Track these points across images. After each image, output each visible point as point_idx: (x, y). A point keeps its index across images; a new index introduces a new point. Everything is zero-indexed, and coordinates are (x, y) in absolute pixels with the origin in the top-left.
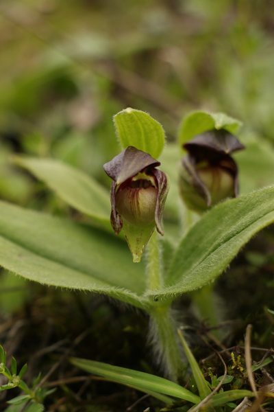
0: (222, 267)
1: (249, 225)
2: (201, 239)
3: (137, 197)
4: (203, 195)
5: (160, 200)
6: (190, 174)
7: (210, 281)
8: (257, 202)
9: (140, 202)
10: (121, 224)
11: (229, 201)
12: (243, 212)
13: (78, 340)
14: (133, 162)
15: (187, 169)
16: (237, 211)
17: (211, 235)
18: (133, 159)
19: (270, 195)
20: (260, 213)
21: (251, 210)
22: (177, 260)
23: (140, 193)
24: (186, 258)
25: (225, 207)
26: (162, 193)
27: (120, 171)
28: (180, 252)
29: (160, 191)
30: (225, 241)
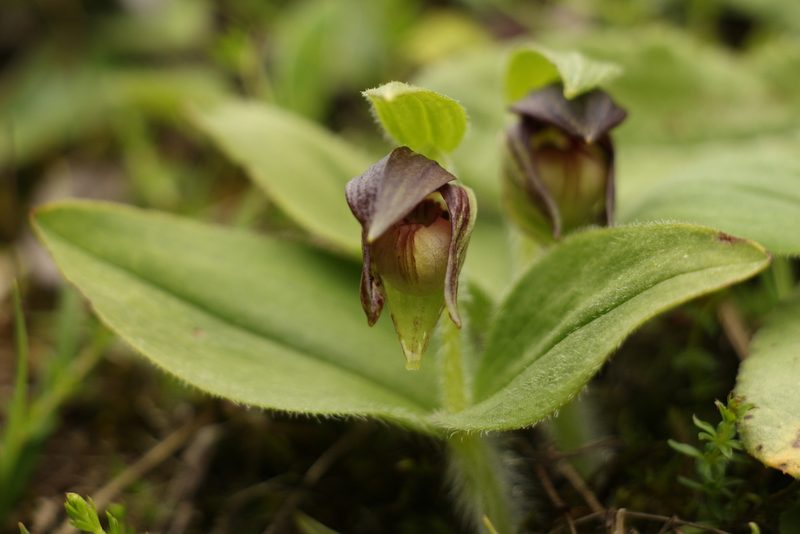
0: (574, 389)
1: (627, 299)
2: (542, 301)
3: (412, 248)
4: (546, 213)
5: (455, 252)
6: (522, 168)
7: (552, 414)
8: (642, 250)
9: (416, 256)
10: (380, 302)
11: (594, 232)
12: (617, 264)
13: (315, 472)
14: (401, 190)
15: (515, 154)
16: (606, 258)
17: (558, 299)
18: (401, 181)
19: (667, 242)
20: (648, 277)
21: (631, 264)
22: (498, 336)
23: (416, 240)
24: (514, 333)
25: (586, 244)
26: (460, 235)
27: (374, 211)
28: (503, 322)
29: (455, 233)
30: (582, 324)
